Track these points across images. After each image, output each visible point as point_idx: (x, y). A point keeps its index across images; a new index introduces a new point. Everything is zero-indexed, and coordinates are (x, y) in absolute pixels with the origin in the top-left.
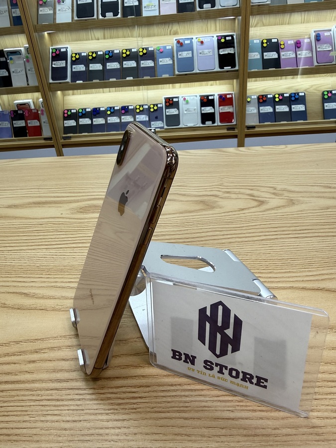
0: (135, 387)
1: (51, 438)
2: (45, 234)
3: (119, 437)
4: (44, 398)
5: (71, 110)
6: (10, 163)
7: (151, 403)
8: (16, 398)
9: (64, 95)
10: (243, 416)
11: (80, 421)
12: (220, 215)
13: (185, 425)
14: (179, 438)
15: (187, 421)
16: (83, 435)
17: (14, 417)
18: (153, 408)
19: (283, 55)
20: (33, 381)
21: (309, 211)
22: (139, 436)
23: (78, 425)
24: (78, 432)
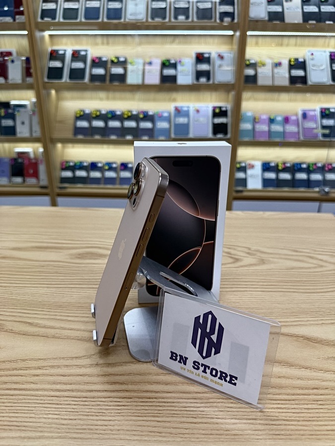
0: (120, 398)
1: (52, 429)
3: (106, 432)
4: (46, 402)
7: (132, 409)
8: (23, 401)
9: (64, 148)
11: (75, 419)
14: (153, 434)
15: (159, 423)
17: (23, 414)
18: (133, 413)
20: (37, 390)
22: (122, 432)
23: (74, 422)
24: (75, 427)
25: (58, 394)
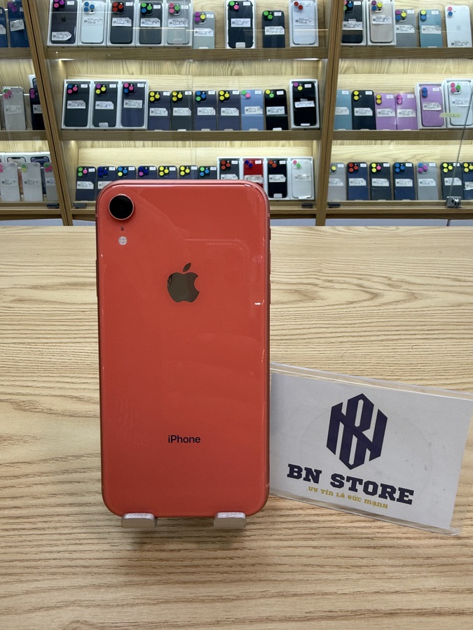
3: (233, 569)
6: (24, 231)
8: (88, 523)
9: (79, 147)
10: (387, 544)
11: (179, 550)
12: (323, 308)
13: (316, 555)
14: (310, 569)
15: (316, 550)
16: (185, 566)
17: (90, 546)
19: (380, 113)
21: (436, 308)
22: (259, 568)
23: (176, 554)
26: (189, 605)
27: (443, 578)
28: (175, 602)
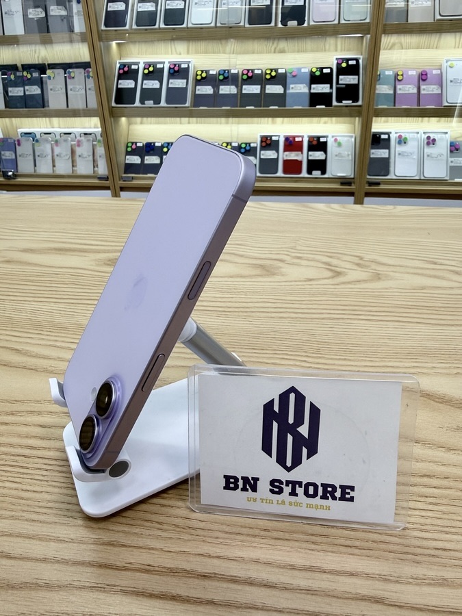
2: (59, 286)
5: (136, 143)
9: (129, 124)
11: (42, 492)
12: (280, 284)
13: (160, 512)
14: (149, 524)
15: (163, 509)
16: (40, 507)
23: (38, 496)
24: (36, 503)
25: (27, 452)
26: (27, 541)
27: (271, 551)
28: (17, 536)
